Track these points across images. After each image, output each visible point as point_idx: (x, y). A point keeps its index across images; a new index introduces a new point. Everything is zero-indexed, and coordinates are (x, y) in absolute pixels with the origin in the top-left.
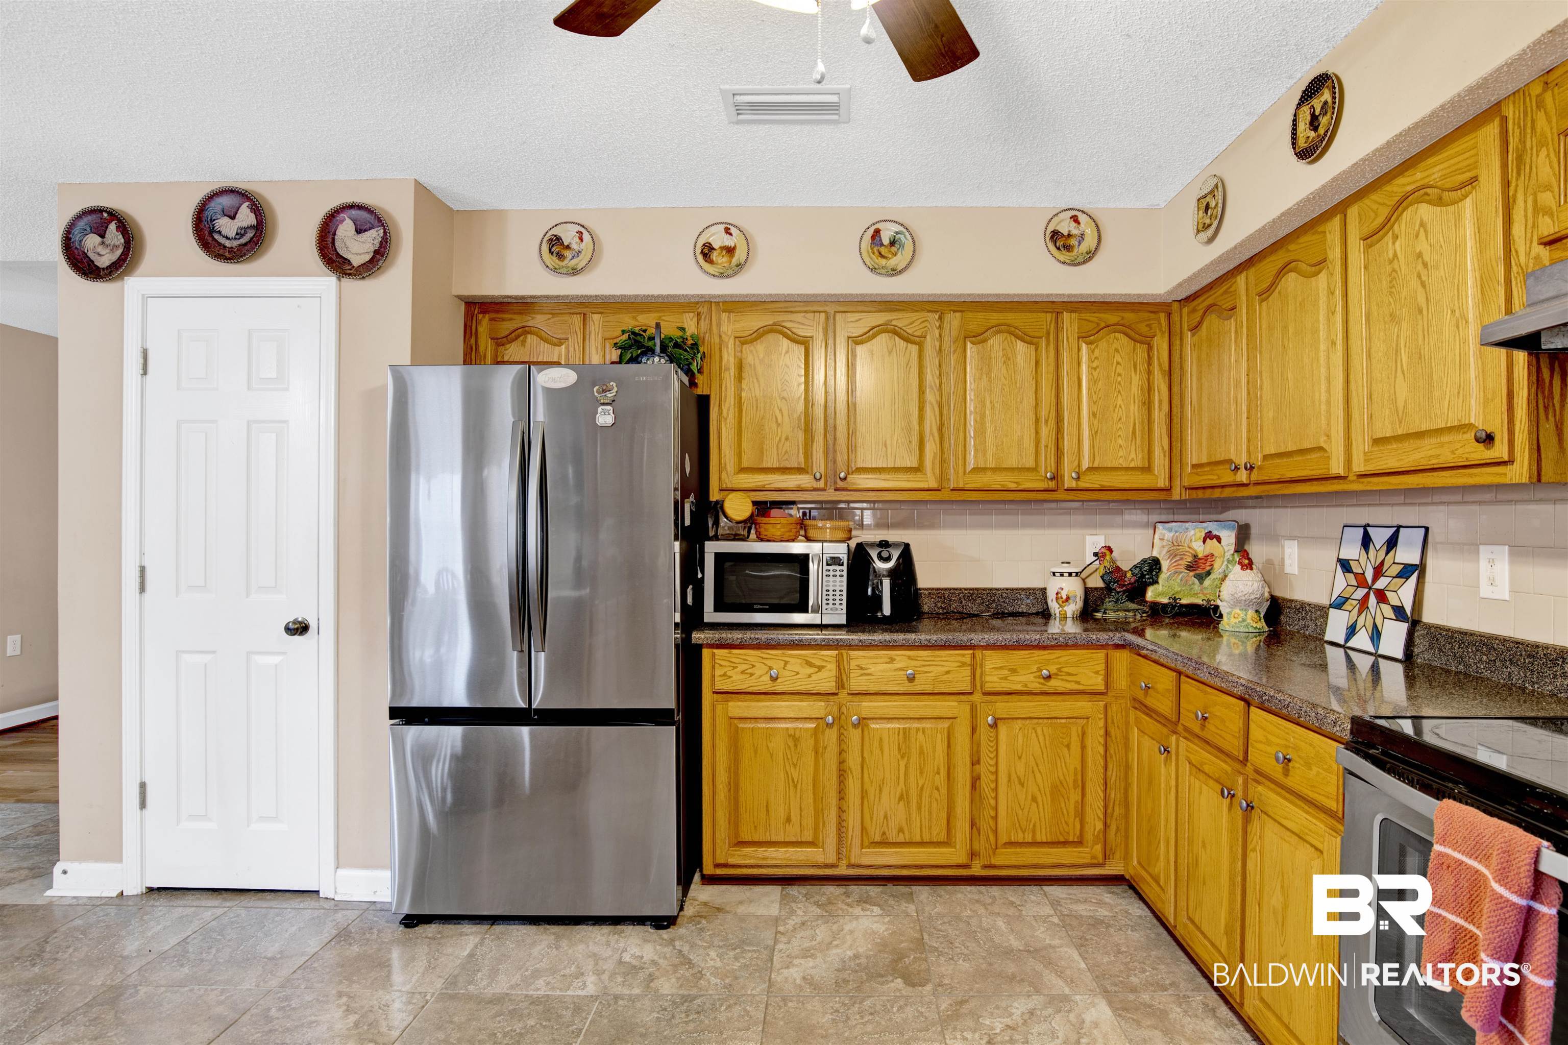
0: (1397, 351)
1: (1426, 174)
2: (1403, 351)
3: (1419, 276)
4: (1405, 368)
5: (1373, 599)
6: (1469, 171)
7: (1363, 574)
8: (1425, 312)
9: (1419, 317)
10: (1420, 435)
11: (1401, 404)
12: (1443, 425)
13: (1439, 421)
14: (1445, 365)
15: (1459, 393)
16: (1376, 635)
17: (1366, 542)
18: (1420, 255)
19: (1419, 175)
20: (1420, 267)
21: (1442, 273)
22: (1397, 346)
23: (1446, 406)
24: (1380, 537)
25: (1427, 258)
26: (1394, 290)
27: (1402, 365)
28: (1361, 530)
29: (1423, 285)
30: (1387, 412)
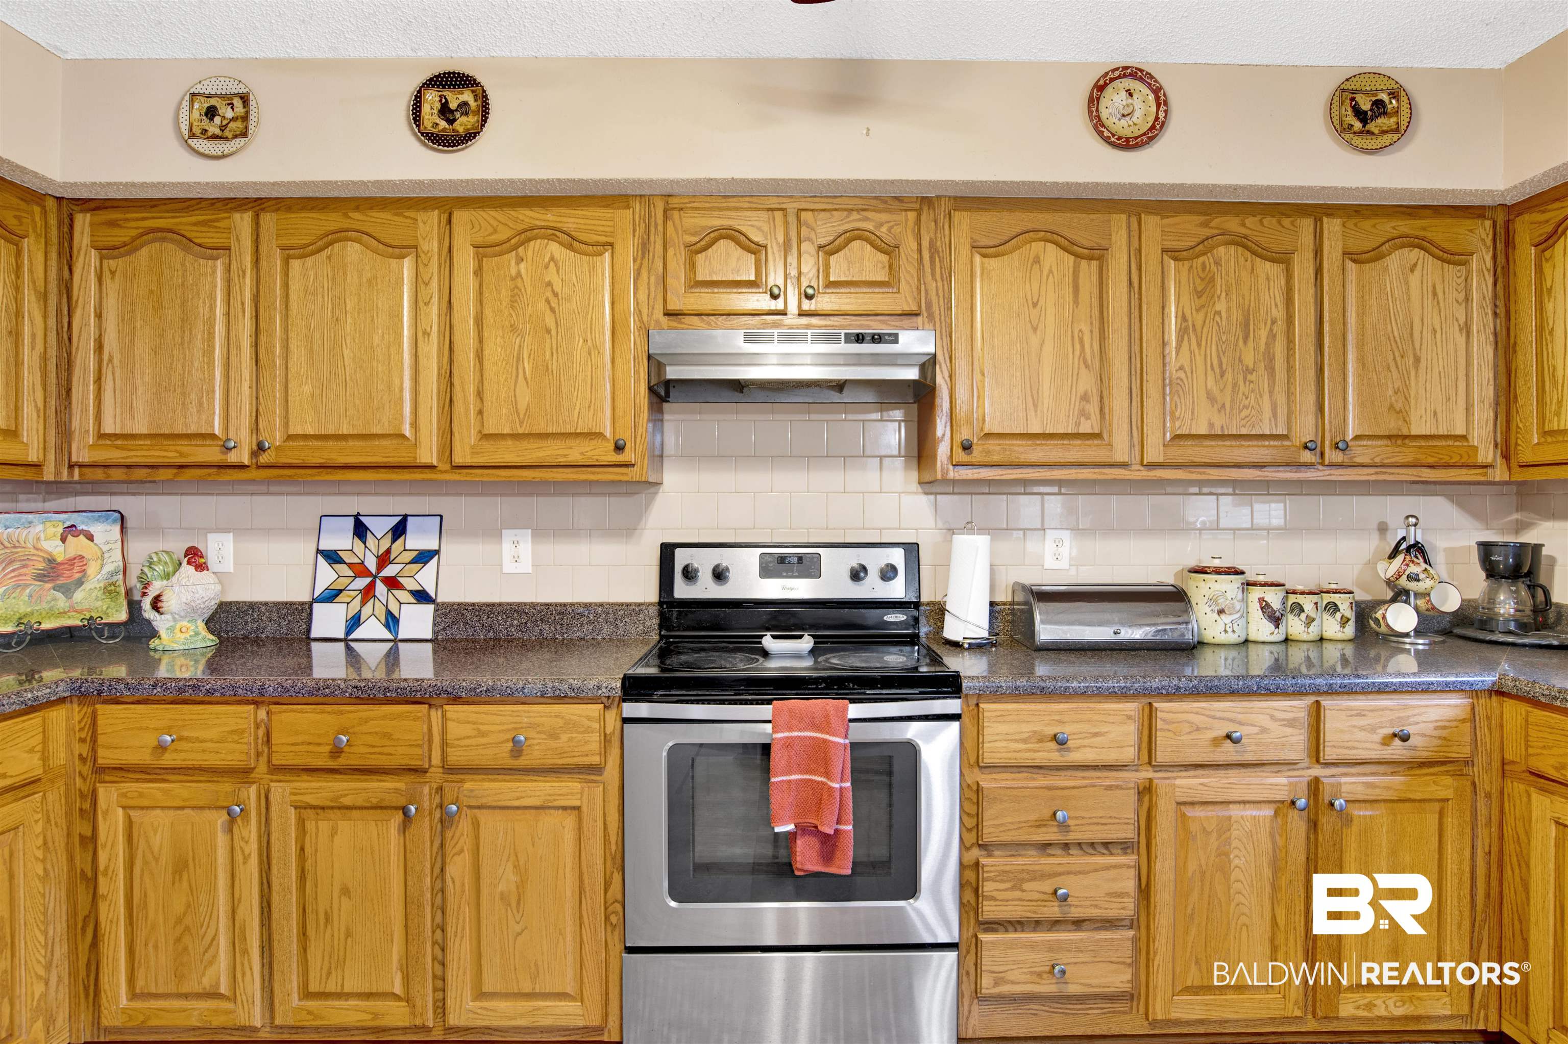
0: (519, 359)
1: (559, 219)
2: (526, 361)
3: (548, 301)
4: (529, 377)
5: (380, 588)
6: (606, 236)
7: (363, 563)
8: (554, 332)
9: (547, 336)
10: (544, 436)
11: (522, 407)
12: (572, 431)
13: (568, 426)
14: (575, 382)
15: (589, 407)
16: (392, 621)
17: (360, 530)
18: (549, 284)
19: (550, 217)
20: (549, 294)
21: (574, 306)
22: (519, 354)
23: (576, 415)
24: (380, 527)
25: (557, 289)
26: (516, 304)
27: (524, 373)
28: (352, 520)
29: (552, 310)
30: (504, 411)
